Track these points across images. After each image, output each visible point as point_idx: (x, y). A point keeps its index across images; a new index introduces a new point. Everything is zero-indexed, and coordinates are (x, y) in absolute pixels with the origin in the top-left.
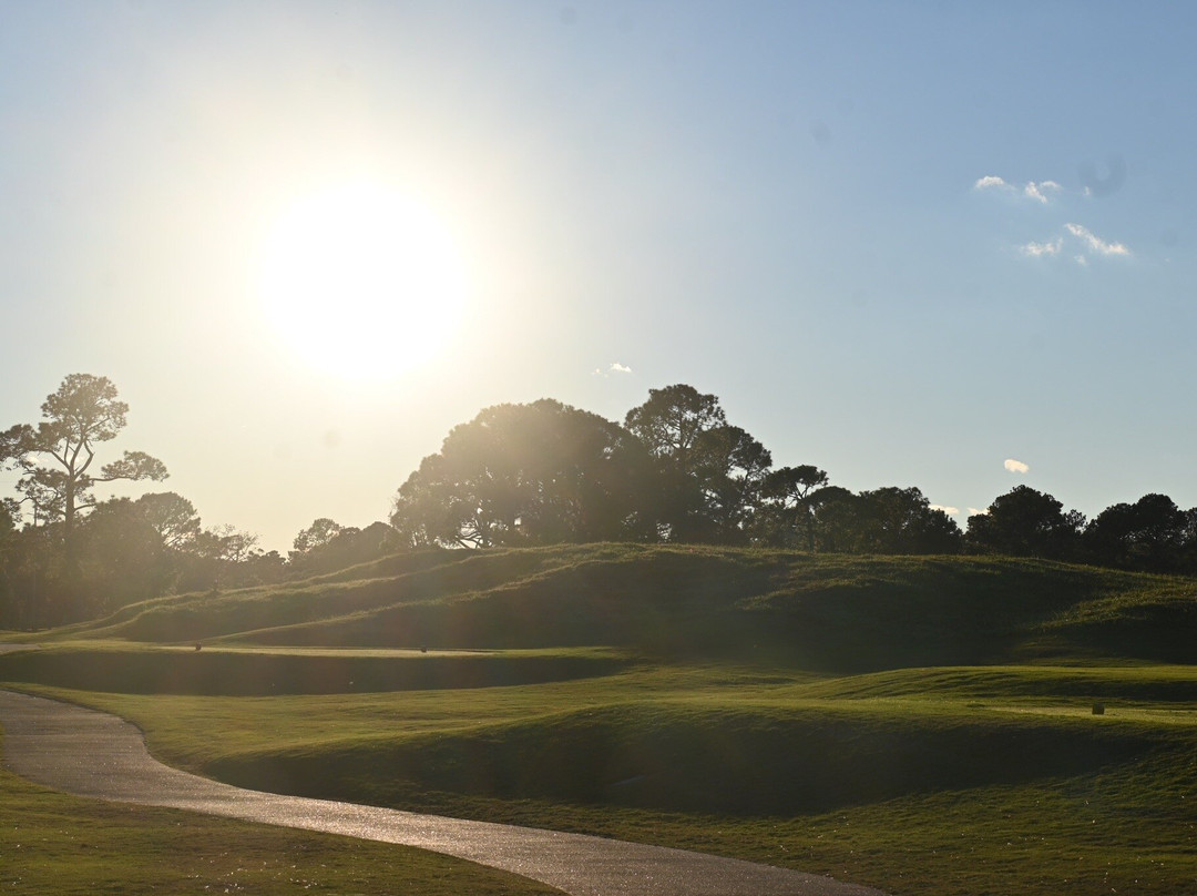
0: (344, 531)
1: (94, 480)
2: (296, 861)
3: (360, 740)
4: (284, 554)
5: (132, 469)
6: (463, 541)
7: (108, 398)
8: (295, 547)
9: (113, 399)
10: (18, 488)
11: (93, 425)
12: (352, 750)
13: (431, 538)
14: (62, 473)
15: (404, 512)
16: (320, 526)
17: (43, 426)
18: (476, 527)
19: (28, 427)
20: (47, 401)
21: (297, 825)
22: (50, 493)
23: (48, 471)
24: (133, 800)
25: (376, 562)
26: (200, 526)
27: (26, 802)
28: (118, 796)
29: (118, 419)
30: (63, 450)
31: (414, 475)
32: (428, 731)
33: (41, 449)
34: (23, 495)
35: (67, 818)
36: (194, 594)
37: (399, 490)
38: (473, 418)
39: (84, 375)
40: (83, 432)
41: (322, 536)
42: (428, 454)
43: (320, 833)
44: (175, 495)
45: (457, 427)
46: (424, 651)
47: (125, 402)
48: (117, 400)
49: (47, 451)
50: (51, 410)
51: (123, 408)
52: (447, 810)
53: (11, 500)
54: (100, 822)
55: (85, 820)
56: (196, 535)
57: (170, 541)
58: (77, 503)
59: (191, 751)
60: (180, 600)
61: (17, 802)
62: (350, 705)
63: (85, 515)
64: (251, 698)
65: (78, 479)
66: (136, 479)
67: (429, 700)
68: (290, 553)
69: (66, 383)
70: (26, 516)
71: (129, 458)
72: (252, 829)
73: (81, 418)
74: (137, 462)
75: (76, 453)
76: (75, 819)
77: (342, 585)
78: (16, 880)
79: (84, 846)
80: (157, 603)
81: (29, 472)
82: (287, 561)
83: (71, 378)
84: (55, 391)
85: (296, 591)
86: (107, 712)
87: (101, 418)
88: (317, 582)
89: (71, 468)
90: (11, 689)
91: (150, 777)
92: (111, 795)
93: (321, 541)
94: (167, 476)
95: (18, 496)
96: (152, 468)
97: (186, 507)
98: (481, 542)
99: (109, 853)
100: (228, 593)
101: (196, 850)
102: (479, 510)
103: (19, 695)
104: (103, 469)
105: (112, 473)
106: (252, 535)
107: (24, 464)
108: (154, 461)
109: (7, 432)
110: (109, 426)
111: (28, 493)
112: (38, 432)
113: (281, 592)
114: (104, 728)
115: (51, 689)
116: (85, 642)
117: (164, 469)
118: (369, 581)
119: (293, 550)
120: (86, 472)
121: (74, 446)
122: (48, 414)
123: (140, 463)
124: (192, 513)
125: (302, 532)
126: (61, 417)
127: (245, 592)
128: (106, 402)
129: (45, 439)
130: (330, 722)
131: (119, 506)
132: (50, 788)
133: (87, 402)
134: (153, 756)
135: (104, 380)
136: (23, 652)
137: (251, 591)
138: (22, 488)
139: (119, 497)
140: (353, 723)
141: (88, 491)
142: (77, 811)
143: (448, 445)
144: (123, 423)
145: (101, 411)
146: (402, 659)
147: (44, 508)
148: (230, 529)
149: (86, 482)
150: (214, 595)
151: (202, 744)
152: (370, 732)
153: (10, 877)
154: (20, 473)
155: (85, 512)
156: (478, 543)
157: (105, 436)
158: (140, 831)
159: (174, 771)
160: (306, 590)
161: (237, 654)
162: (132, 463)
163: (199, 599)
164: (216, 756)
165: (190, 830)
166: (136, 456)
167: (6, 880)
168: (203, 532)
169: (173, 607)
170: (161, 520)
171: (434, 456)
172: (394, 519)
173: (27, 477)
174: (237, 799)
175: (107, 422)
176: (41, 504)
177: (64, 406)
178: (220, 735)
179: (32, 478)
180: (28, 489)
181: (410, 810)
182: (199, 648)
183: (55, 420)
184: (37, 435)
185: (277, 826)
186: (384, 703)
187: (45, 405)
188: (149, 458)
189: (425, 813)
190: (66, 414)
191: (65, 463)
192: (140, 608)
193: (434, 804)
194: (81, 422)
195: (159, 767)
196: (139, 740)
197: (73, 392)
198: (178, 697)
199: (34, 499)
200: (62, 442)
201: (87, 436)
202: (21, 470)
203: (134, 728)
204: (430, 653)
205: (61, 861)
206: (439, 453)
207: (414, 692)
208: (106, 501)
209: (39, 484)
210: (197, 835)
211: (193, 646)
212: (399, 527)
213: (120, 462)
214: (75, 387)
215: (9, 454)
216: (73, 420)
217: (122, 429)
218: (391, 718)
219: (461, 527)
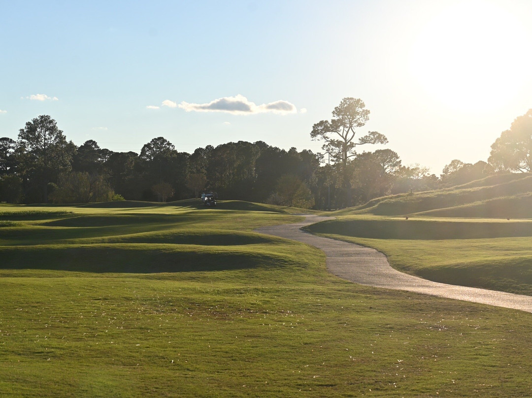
0: (465, 165)
1: (355, 144)
2: (467, 316)
3: (487, 261)
4: (438, 176)
5: (372, 139)
6: (521, 169)
7: (361, 108)
8: (443, 172)
9: (363, 108)
10: (323, 148)
11: (355, 120)
12: (483, 265)
13: (506, 168)
14: (342, 142)
15: (494, 157)
16: (454, 163)
17: (333, 121)
18: (527, 163)
19: (326, 122)
20: (335, 110)
21: (462, 299)
22: (336, 150)
23: (335, 140)
24: (387, 287)
25: (483, 179)
26: (401, 164)
27: (341, 288)
28: (380, 285)
29: (365, 117)
30: (342, 131)
31: (497, 140)
32: (518, 257)
33: (332, 131)
34: (325, 151)
35: (360, 295)
36: (402, 194)
37: (491, 147)
38: (525, 113)
39: (351, 98)
40: (351, 124)
41: (455, 167)
42: (504, 130)
43: (474, 303)
44: (390, 150)
45: (518, 118)
46: (508, 219)
47: (368, 110)
48: (365, 108)
49: (335, 132)
50: (336, 114)
51: (367, 112)
52: (530, 293)
53: (320, 153)
54: (375, 297)
55: (368, 296)
56: (400, 168)
57: (387, 171)
58: (348, 154)
59: (409, 265)
60: (396, 197)
61: (336, 287)
62: (477, 244)
63: (352, 160)
64: (432, 241)
65: (349, 144)
66: (374, 143)
67: (513, 242)
68: (441, 175)
69: (343, 102)
70: (326, 161)
71: (371, 134)
72: (443, 301)
73: (349, 117)
74: (374, 136)
75: (347, 132)
76: (363, 295)
77: (469, 190)
78: (345, 323)
79: (371, 308)
80: (386, 198)
81: (327, 141)
82: (440, 178)
83: (345, 100)
84: (338, 105)
85: (448, 192)
86: (369, 247)
87: (358, 117)
88: (457, 188)
89: (345, 139)
90: (326, 237)
91: (393, 277)
92: (377, 284)
93: (455, 170)
94: (388, 142)
95: (323, 152)
96: (380, 138)
97: (395, 155)
98: (529, 169)
99: (383, 311)
100: (418, 194)
101: (421, 310)
102: (528, 155)
103: (330, 239)
104: (359, 139)
105: (364, 141)
106: (427, 168)
107: (325, 138)
108: (382, 135)
109: (318, 124)
110: (362, 120)
111: (327, 150)
112: (331, 123)
113: (441, 193)
114: (369, 254)
115: (343, 237)
116: (355, 216)
117: (386, 139)
118: (481, 188)
119: (442, 174)
120: (352, 141)
121: (347, 129)
122: (335, 115)
123: (376, 137)
124: (398, 158)
125: (446, 166)
126: (341, 117)
127: (425, 193)
128: (361, 110)
129: (334, 126)
130: (469, 252)
131: (366, 155)
132: (349, 281)
133: (352, 110)
134: (392, 267)
135: (359, 100)
136: (330, 220)
137: (427, 193)
138: (324, 148)
139: (367, 152)
140: (481, 253)
141: (353, 149)
142: (364, 292)
143: (513, 126)
144: (367, 119)
145: (358, 114)
146: (499, 223)
147: (334, 157)
148: (418, 165)
149: (352, 145)
150: (411, 194)
151: (414, 261)
152: (489, 257)
153: (342, 322)
154: (323, 142)
155: (352, 158)
156: (528, 170)
157: (360, 125)
158: (394, 301)
159: (403, 274)
160: (452, 192)
161: (424, 221)
162: (372, 136)
163: (404, 196)
164: (421, 267)
165: (416, 301)
166: (373, 133)
167: (341, 323)
168: (402, 166)
169: (393, 200)
170: (384, 161)
171: (507, 131)
172: (489, 160)
173: (327, 144)
174: (432, 287)
175: (361, 119)
176: (333, 155)
177: (342, 112)
178: (421, 258)
179: (329, 144)
180: (327, 148)
181: (513, 292)
182: (407, 218)
183: (338, 118)
184: (330, 125)
185: (454, 300)
186: (493, 243)
187: (334, 111)
188: (379, 134)
189: (520, 294)
190: (343, 115)
191: (343, 137)
192: (379, 201)
193: (523, 290)
194: (349, 119)
195: (396, 272)
196: (385, 259)
197: (346, 105)
198: (400, 240)
199: (330, 153)
200: (341, 128)
201: (352, 125)
202: (324, 140)
203: (382, 254)
204: (511, 221)
205: (362, 315)
206: (509, 129)
207: (506, 238)
208: (361, 154)
209: (331, 146)
210: (420, 304)
211: (404, 217)
212: (492, 163)
213: (367, 136)
214: (346, 103)
215: (318, 133)
216: (346, 118)
217: (367, 121)
218: (497, 250)
219: (520, 163)
